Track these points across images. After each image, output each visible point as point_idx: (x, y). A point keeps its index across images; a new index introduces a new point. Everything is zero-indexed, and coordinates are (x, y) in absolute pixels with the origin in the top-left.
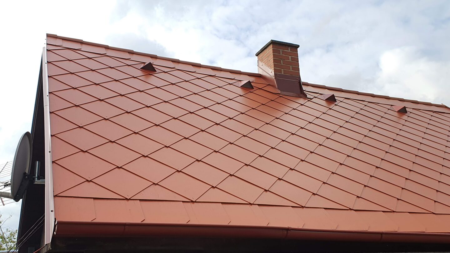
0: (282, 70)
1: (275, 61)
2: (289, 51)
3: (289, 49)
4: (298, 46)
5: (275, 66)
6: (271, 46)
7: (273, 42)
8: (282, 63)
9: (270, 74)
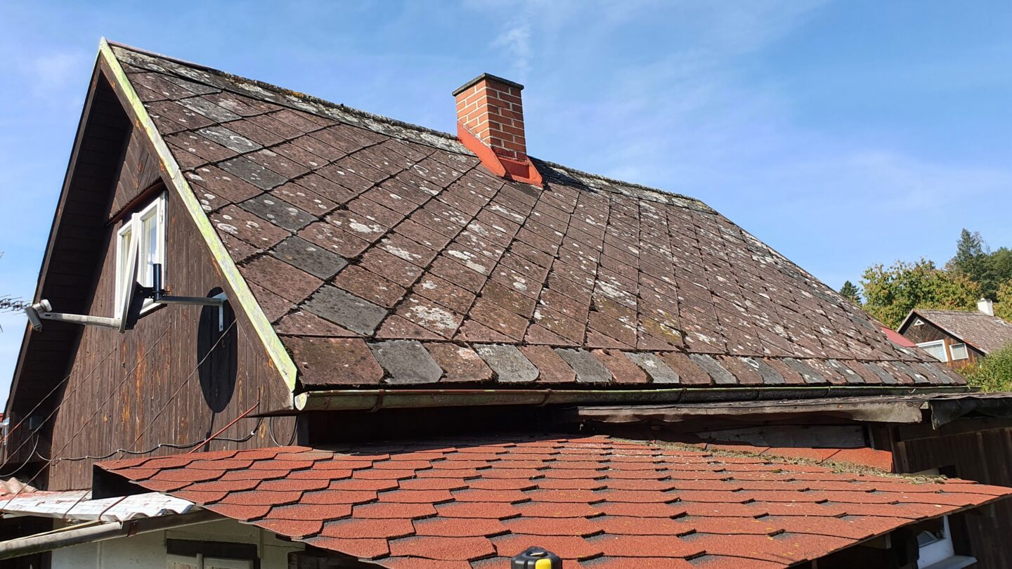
2: (510, 94)
4: (522, 87)
6: (484, 81)
7: (488, 76)
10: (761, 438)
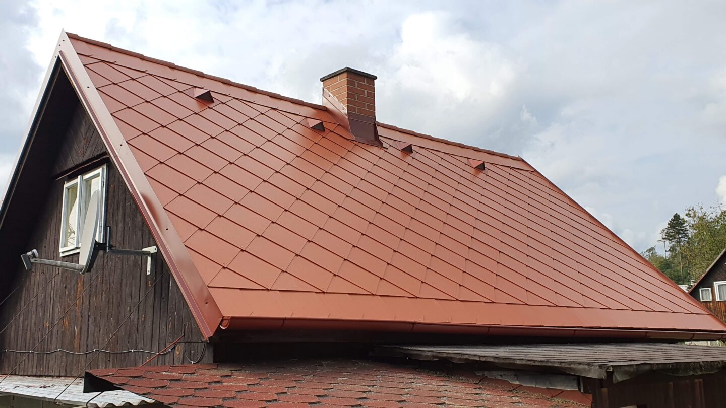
0: (357, 108)
1: (349, 95)
2: (365, 83)
3: (366, 81)
4: (376, 78)
5: (349, 102)
6: (345, 74)
7: (349, 70)
8: (357, 99)
9: (342, 111)
10: (516, 378)
